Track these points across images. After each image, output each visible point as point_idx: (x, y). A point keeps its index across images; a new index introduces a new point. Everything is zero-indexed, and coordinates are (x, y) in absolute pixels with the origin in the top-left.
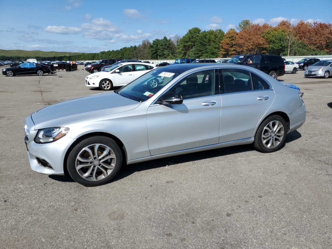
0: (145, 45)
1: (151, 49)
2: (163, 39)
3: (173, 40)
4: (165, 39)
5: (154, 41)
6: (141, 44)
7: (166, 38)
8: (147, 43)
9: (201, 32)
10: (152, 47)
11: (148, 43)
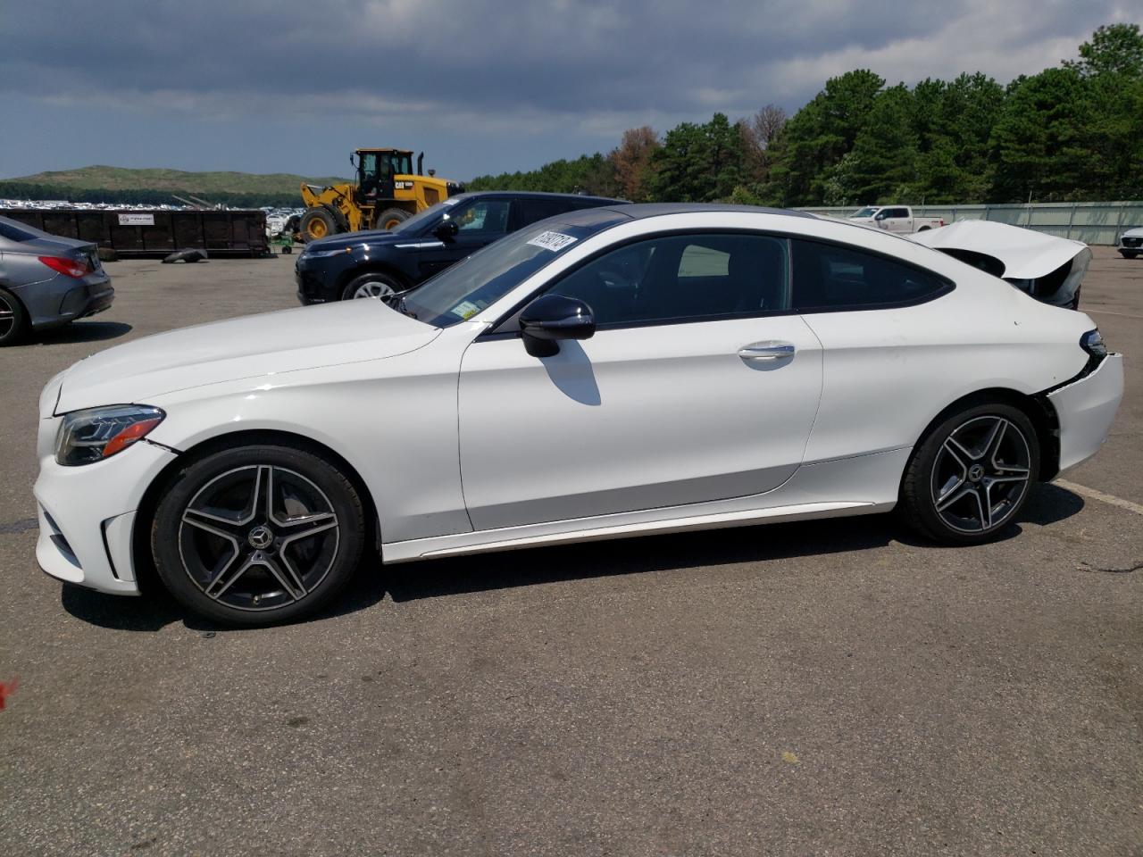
0: (638, 149)
1: (660, 166)
2: (711, 124)
3: (752, 126)
4: (718, 123)
5: (671, 134)
6: (621, 147)
7: (725, 119)
8: (643, 143)
9: (884, 88)
10: (660, 155)
11: (649, 142)
